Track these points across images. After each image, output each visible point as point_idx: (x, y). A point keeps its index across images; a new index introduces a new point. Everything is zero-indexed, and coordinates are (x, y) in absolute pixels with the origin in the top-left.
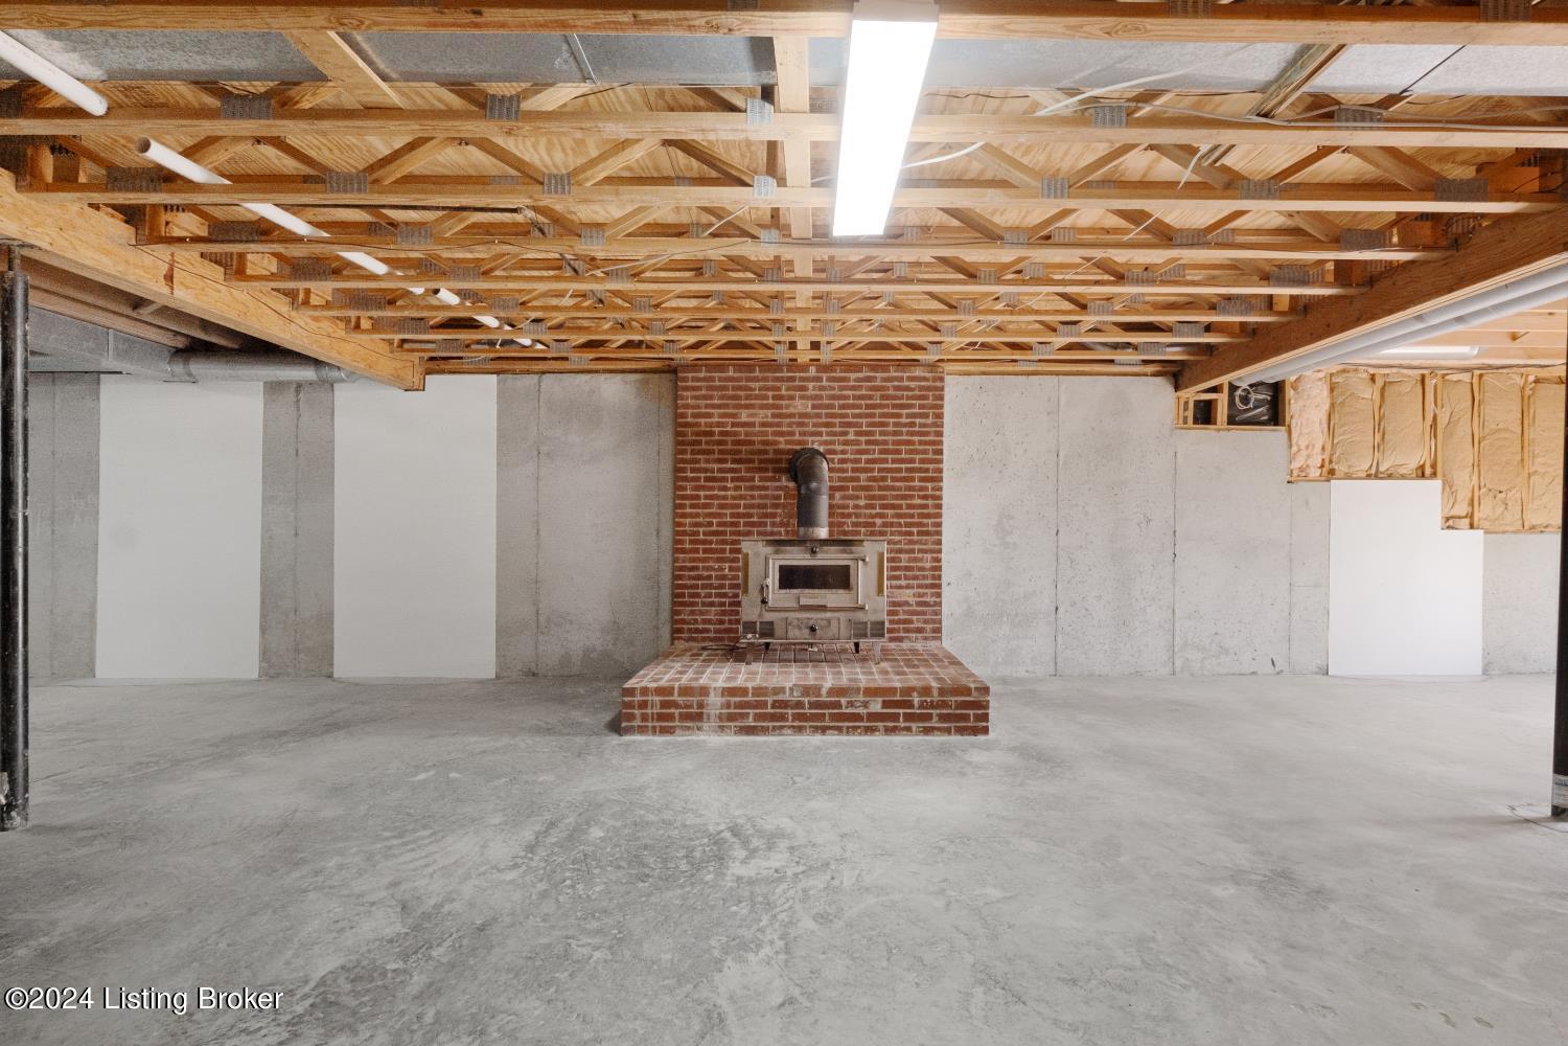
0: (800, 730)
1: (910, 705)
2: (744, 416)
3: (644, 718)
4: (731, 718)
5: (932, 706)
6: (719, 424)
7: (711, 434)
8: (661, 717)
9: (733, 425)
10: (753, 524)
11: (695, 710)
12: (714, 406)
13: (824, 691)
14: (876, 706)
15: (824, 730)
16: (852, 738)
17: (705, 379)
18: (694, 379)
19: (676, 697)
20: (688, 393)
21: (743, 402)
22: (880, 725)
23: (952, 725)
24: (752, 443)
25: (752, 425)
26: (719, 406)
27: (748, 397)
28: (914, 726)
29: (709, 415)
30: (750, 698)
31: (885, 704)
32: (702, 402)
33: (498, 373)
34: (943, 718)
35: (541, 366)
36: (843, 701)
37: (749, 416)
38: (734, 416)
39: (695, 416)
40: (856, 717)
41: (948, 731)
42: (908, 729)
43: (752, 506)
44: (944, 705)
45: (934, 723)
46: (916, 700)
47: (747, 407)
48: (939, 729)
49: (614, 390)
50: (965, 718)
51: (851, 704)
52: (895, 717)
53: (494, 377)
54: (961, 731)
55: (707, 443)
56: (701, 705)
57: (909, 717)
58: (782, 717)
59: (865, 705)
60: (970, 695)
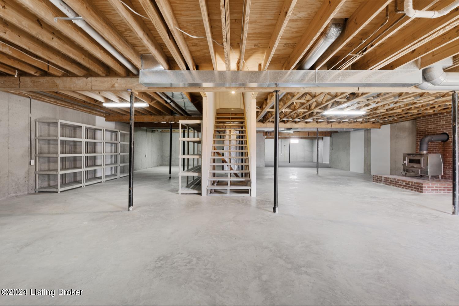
0: (393, 186)
1: (409, 184)
2: (430, 127)
3: (375, 180)
4: (385, 182)
5: (413, 185)
6: (424, 129)
7: (423, 131)
8: (377, 180)
9: (427, 129)
10: (431, 151)
11: (381, 180)
12: (424, 125)
13: (397, 180)
14: (404, 184)
15: (397, 186)
16: (400, 189)
17: (422, 120)
18: (420, 120)
19: (379, 177)
20: (419, 123)
21: (429, 124)
22: (405, 187)
23: (416, 190)
24: (431, 132)
25: (431, 128)
26: (425, 125)
27: (430, 122)
28: (410, 188)
29: (422, 127)
30: (387, 179)
31: (406, 184)
32: (421, 125)
33: (391, 124)
34: (415, 188)
35: (396, 122)
36: (399, 182)
37: (431, 126)
38: (428, 127)
39: (420, 128)
40: (401, 185)
41: (415, 191)
42: (409, 189)
43: (431, 147)
44: (415, 186)
45: (413, 189)
46: (410, 184)
47: (430, 125)
48: (414, 190)
49: (407, 124)
50: (418, 189)
51: (400, 183)
52: (407, 186)
53: (390, 125)
54: (418, 191)
55: (422, 133)
56: (381, 179)
57: (409, 187)
58: (391, 183)
59: (402, 183)
60: (419, 184)
